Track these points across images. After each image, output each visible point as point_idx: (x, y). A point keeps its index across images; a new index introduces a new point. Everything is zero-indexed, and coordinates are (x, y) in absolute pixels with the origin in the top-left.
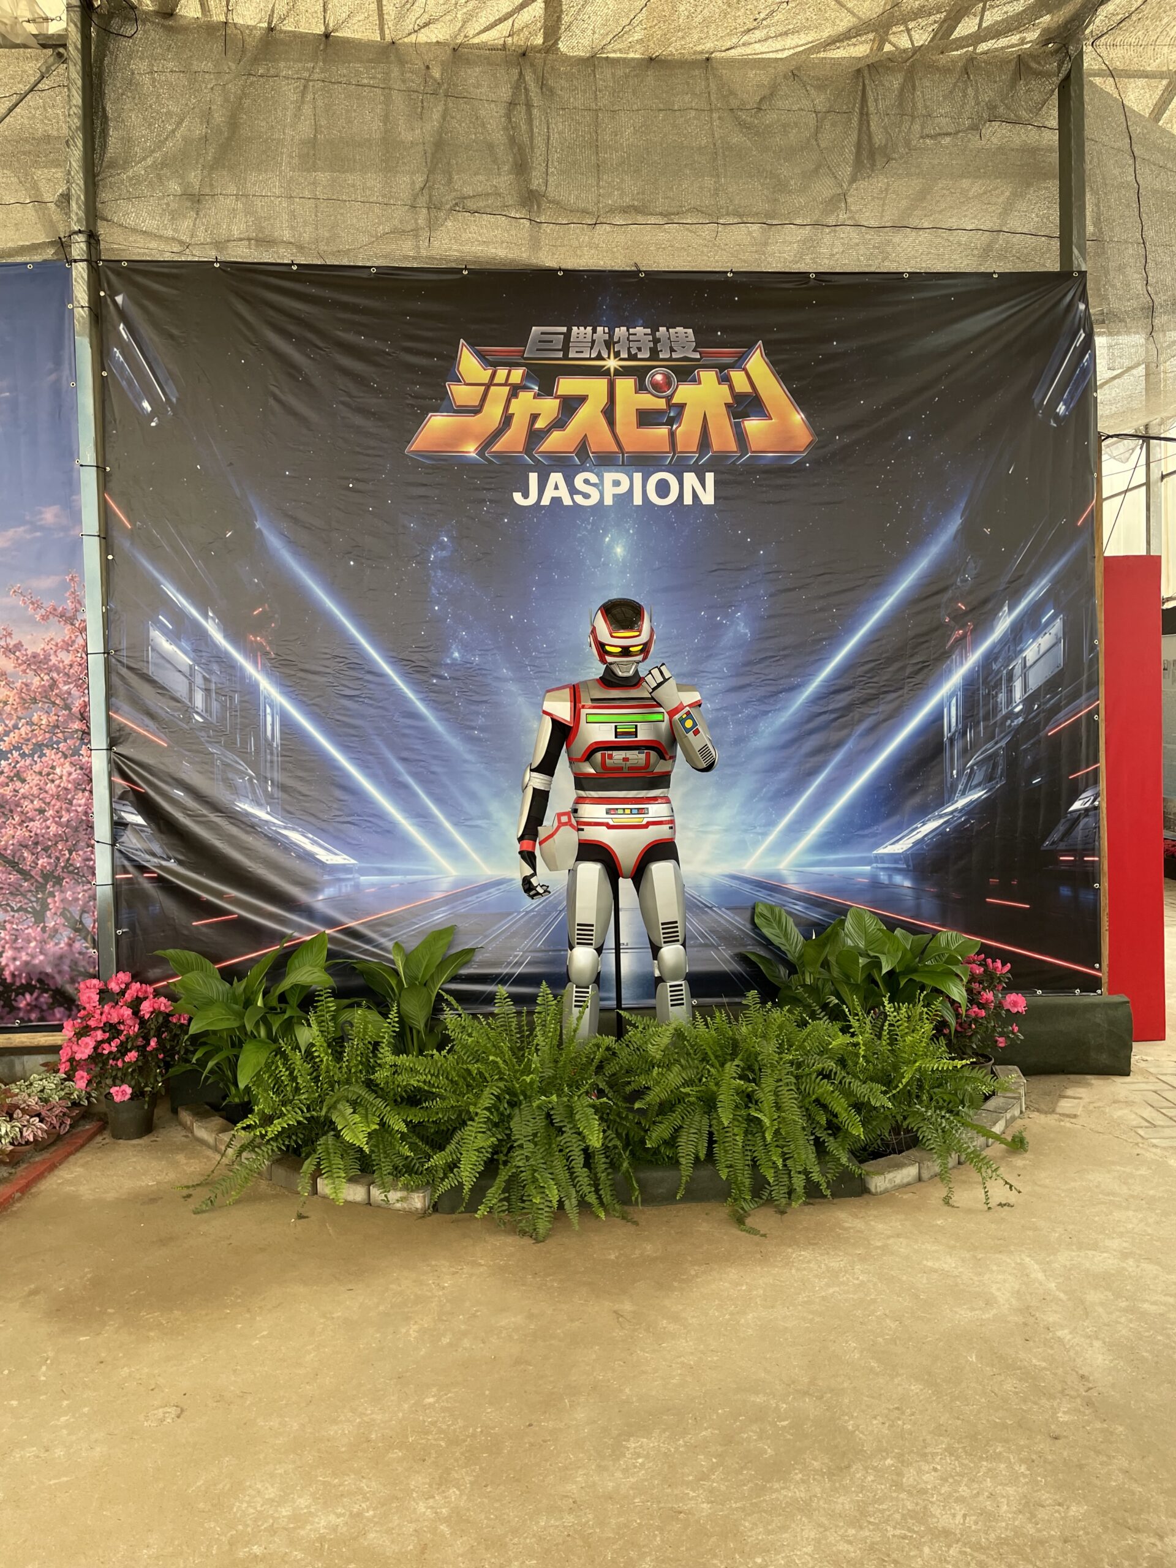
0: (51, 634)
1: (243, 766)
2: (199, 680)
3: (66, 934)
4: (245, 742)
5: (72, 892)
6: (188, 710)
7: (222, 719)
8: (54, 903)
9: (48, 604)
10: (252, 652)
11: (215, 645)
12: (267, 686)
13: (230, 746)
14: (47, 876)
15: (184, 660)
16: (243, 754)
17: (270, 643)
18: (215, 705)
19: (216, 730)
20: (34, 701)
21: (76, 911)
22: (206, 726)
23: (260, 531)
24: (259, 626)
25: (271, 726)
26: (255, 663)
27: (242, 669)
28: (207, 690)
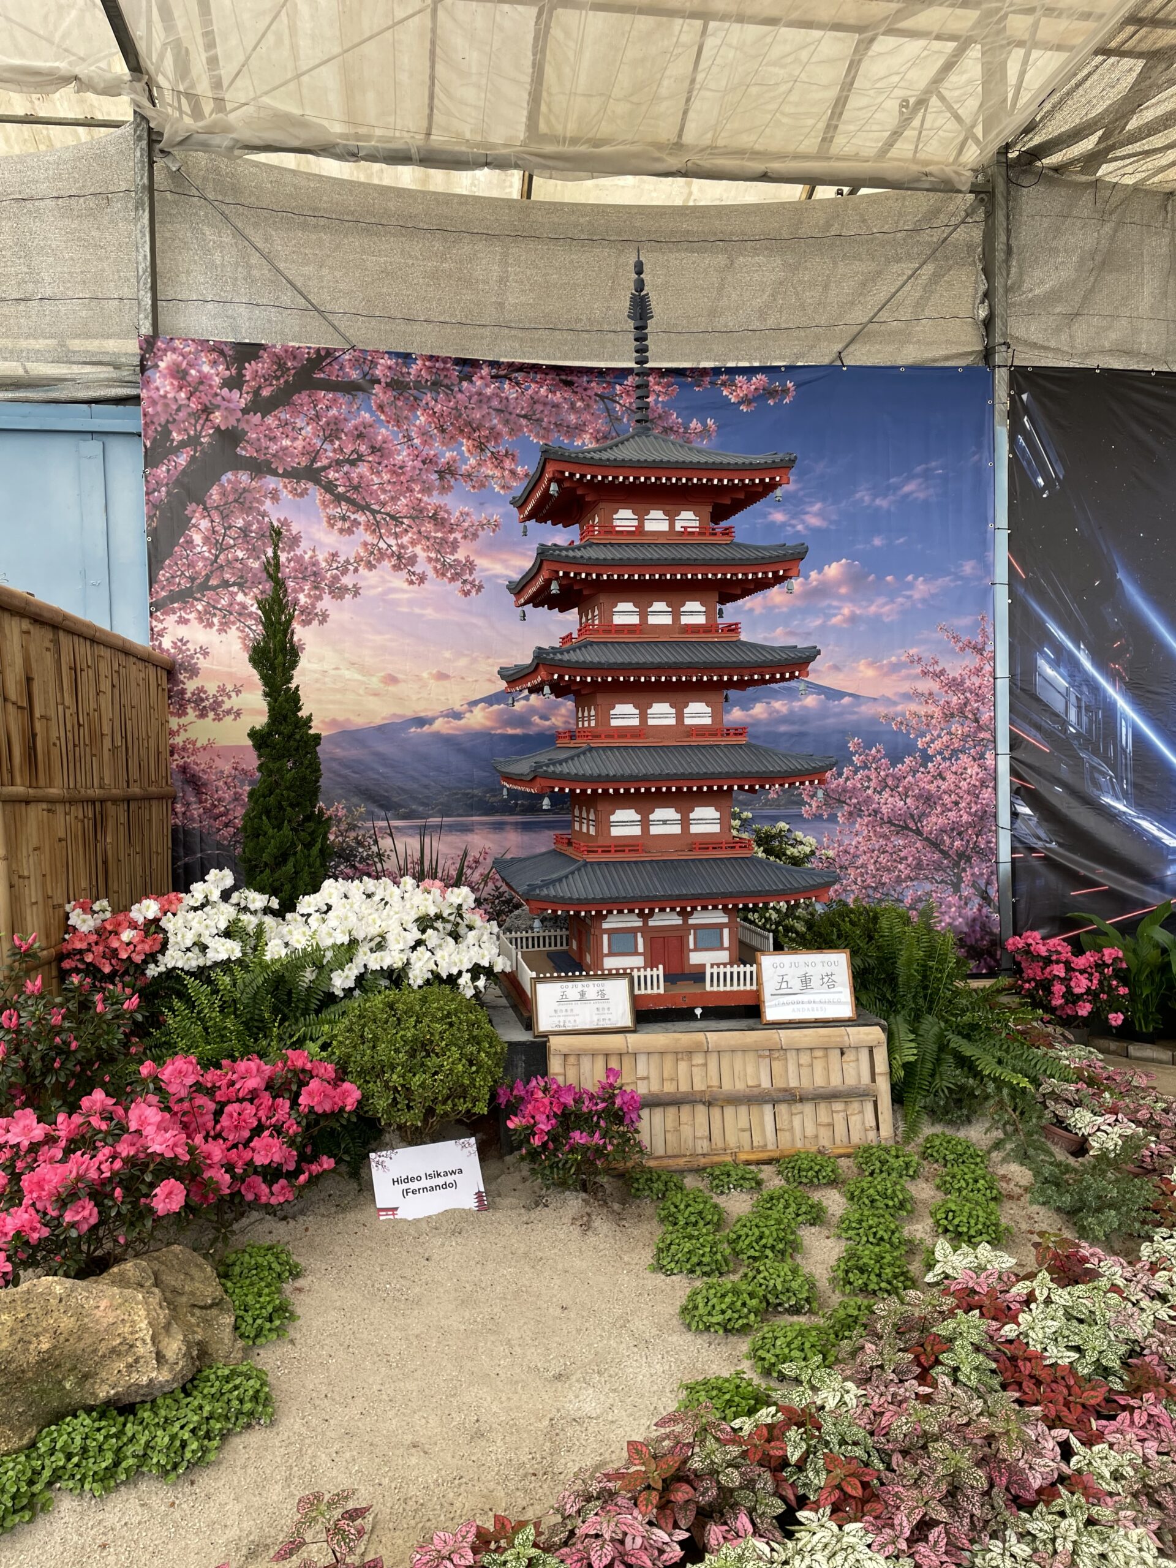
0: (966, 662)
1: (1105, 768)
2: (1073, 699)
3: (977, 901)
4: (1106, 749)
5: (979, 868)
6: (1065, 723)
7: (1089, 731)
8: (967, 877)
9: (965, 638)
10: (1112, 676)
11: (1084, 672)
12: (1123, 704)
13: (1095, 752)
14: (961, 855)
15: (1062, 683)
16: (1106, 759)
17: (1125, 669)
18: (1085, 719)
19: (1086, 740)
20: (952, 715)
21: (982, 883)
22: (1078, 735)
23: (1120, 581)
24: (1117, 655)
25: (1125, 736)
26: (1114, 685)
27: (1105, 691)
28: (1079, 707)
